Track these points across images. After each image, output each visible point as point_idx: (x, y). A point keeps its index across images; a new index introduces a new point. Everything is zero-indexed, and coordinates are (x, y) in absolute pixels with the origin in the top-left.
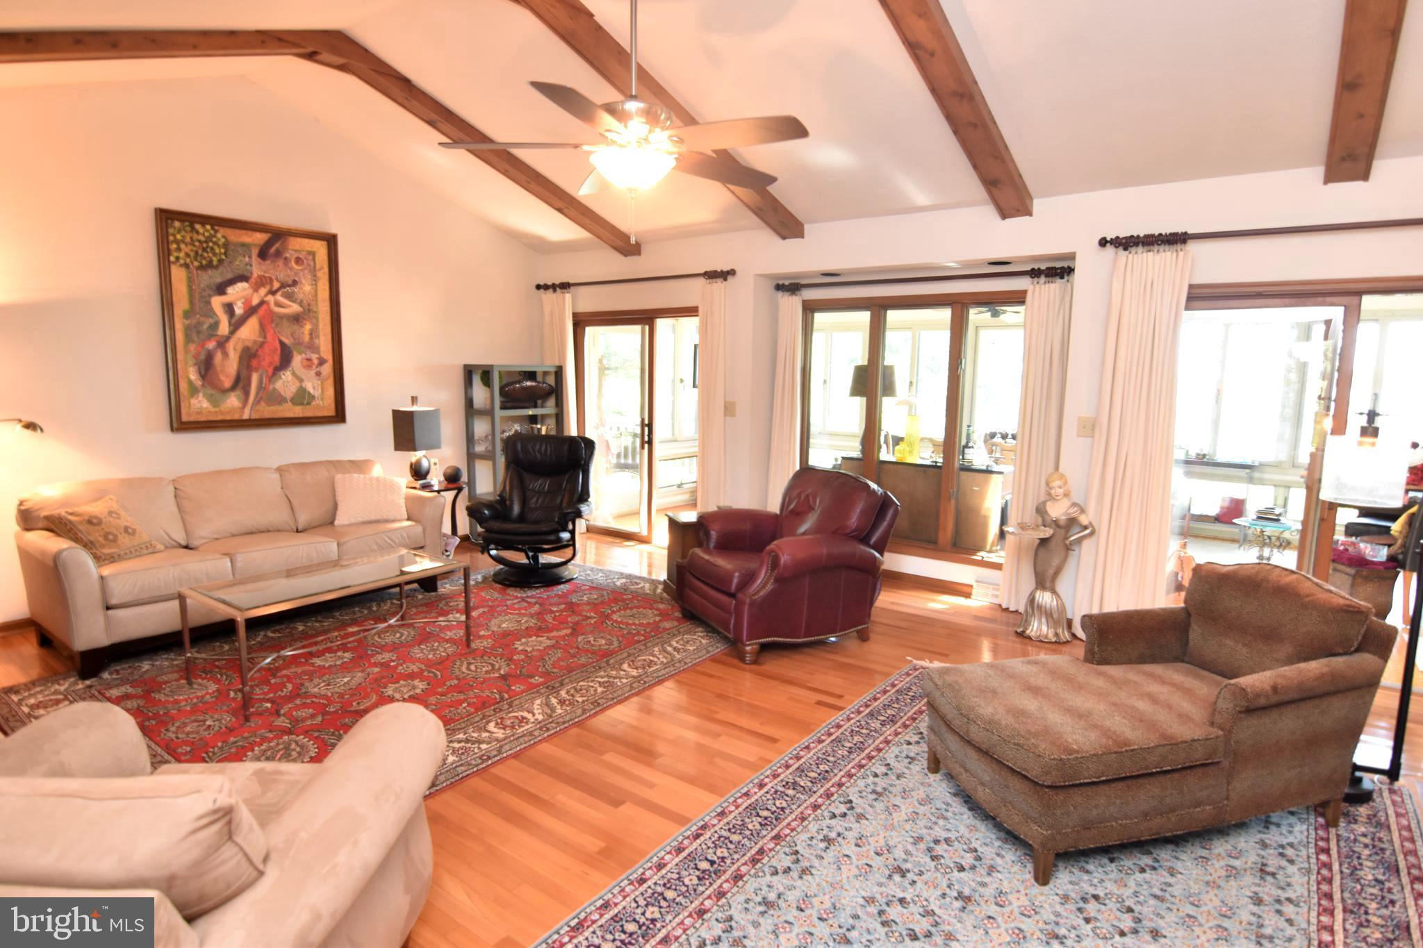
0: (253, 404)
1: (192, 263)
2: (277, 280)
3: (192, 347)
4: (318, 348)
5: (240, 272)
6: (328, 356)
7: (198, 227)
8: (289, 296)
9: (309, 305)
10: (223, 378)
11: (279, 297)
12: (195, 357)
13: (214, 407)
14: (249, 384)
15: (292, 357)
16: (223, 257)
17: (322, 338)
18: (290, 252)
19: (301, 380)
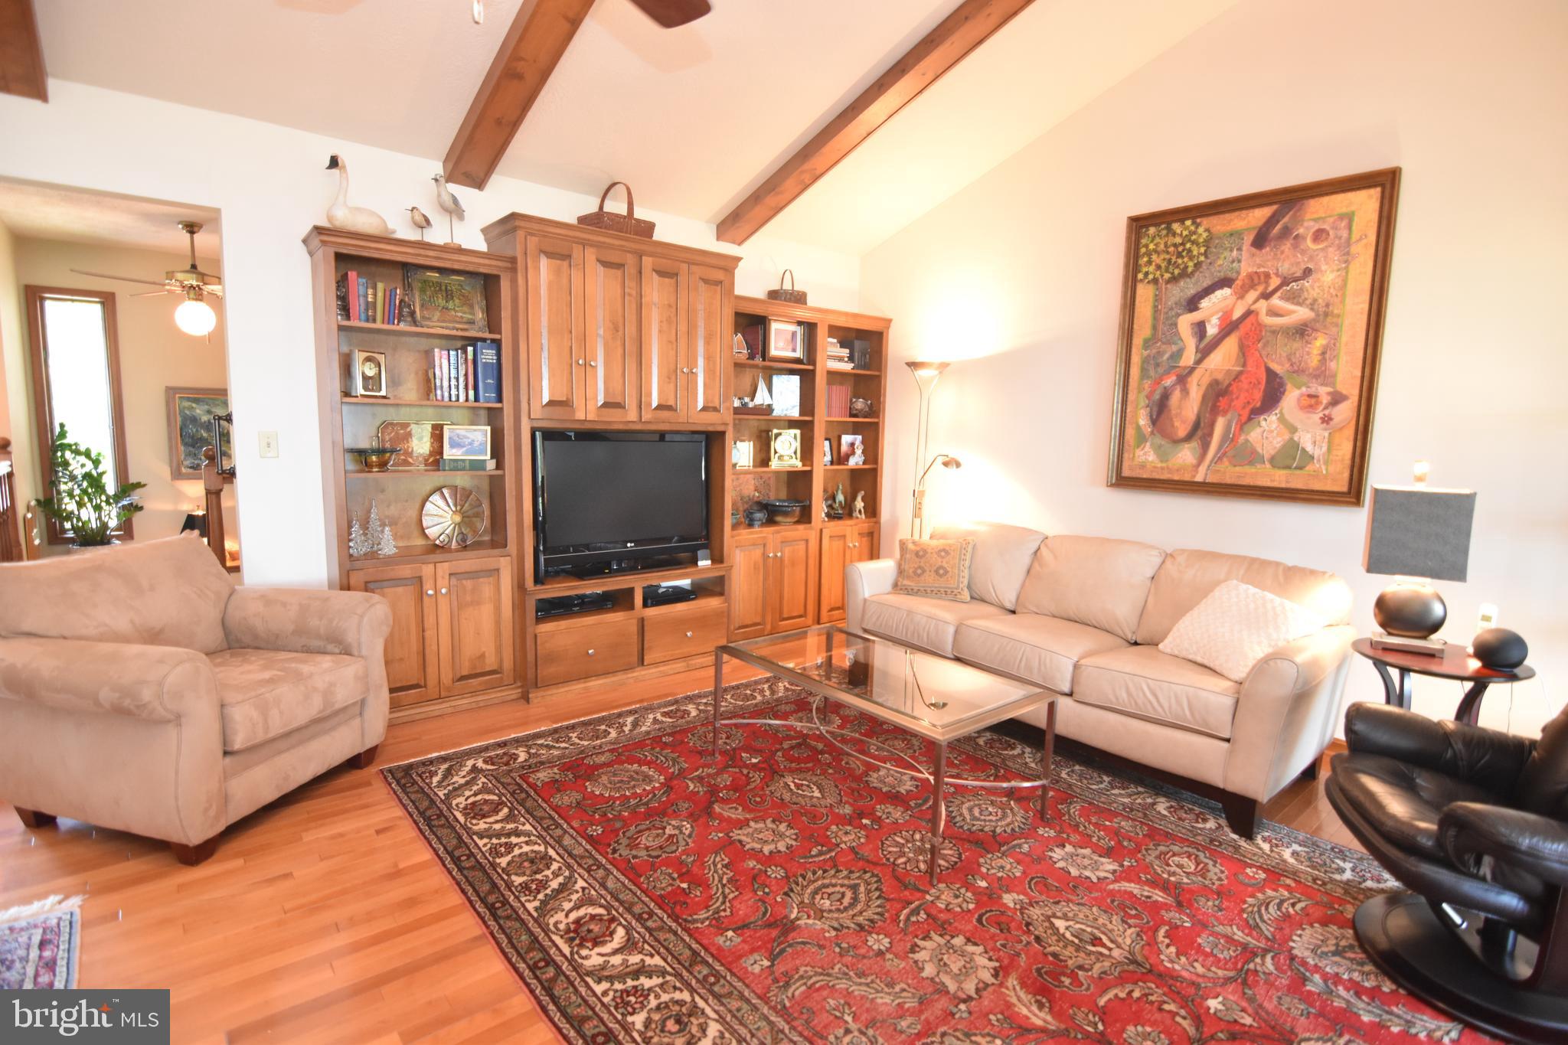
0: (1211, 462)
1: (1162, 276)
2: (1277, 275)
3: (1147, 384)
4: (1334, 376)
5: (1222, 275)
6: (1353, 392)
7: (1176, 227)
8: (1294, 298)
9: (1327, 305)
10: (1177, 424)
11: (1276, 301)
12: (1148, 397)
13: (1162, 461)
14: (1211, 434)
15: (1283, 393)
16: (1202, 258)
17: (1343, 358)
18: (1306, 224)
19: (1293, 430)
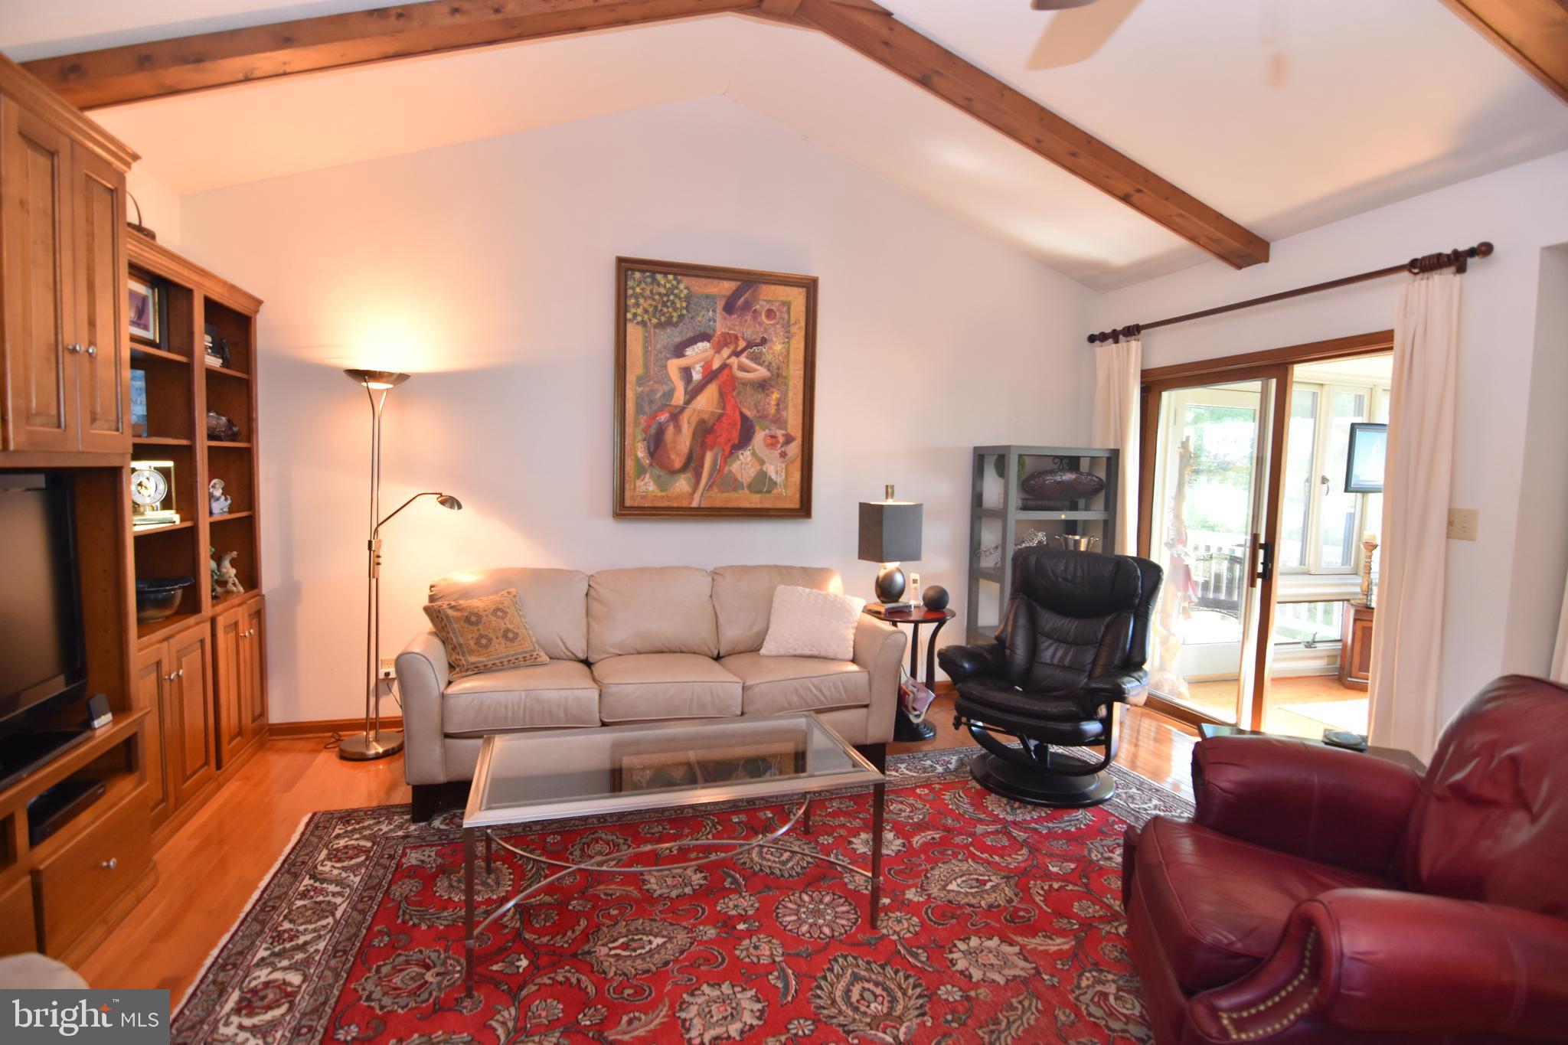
0: (704, 490)
1: (650, 320)
2: (743, 339)
3: (643, 419)
4: (786, 422)
5: (702, 329)
6: (796, 432)
7: (659, 277)
8: (756, 358)
9: (778, 368)
10: (673, 456)
11: (743, 359)
12: (645, 431)
13: (661, 491)
14: (702, 466)
15: (754, 433)
16: (684, 312)
17: (791, 410)
18: (761, 302)
19: (762, 462)
